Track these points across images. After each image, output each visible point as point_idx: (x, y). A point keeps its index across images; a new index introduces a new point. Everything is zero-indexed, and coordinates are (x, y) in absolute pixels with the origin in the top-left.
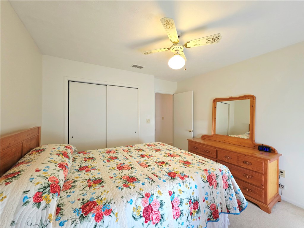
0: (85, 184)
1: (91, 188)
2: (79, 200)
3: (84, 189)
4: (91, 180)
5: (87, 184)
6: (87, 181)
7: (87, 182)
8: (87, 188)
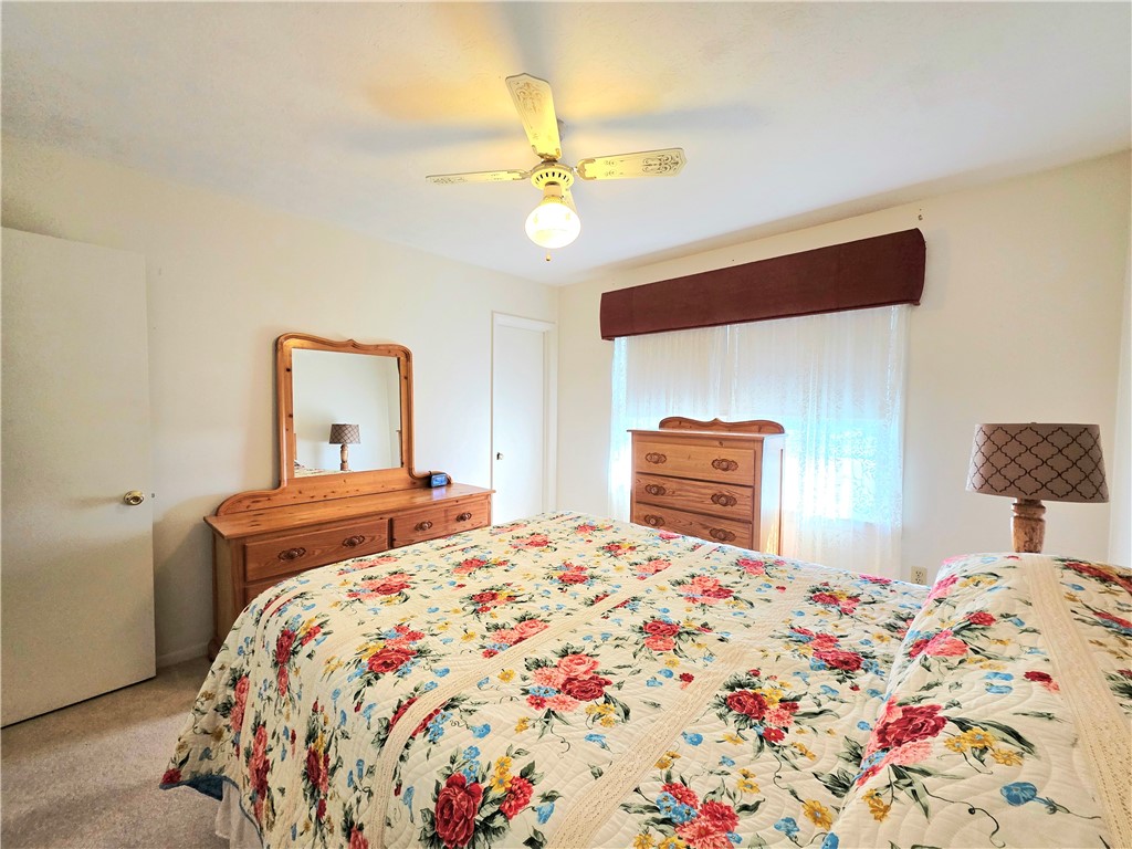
0: (801, 731)
1: (793, 695)
2: (855, 688)
3: (817, 710)
4: (761, 730)
5: (793, 728)
6: (782, 737)
7: (788, 739)
8: (806, 705)
